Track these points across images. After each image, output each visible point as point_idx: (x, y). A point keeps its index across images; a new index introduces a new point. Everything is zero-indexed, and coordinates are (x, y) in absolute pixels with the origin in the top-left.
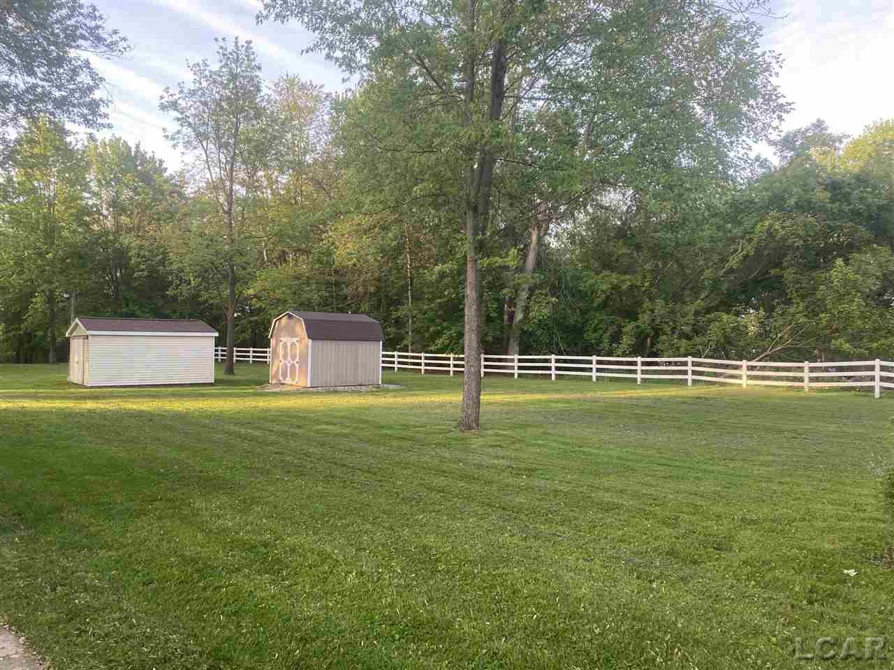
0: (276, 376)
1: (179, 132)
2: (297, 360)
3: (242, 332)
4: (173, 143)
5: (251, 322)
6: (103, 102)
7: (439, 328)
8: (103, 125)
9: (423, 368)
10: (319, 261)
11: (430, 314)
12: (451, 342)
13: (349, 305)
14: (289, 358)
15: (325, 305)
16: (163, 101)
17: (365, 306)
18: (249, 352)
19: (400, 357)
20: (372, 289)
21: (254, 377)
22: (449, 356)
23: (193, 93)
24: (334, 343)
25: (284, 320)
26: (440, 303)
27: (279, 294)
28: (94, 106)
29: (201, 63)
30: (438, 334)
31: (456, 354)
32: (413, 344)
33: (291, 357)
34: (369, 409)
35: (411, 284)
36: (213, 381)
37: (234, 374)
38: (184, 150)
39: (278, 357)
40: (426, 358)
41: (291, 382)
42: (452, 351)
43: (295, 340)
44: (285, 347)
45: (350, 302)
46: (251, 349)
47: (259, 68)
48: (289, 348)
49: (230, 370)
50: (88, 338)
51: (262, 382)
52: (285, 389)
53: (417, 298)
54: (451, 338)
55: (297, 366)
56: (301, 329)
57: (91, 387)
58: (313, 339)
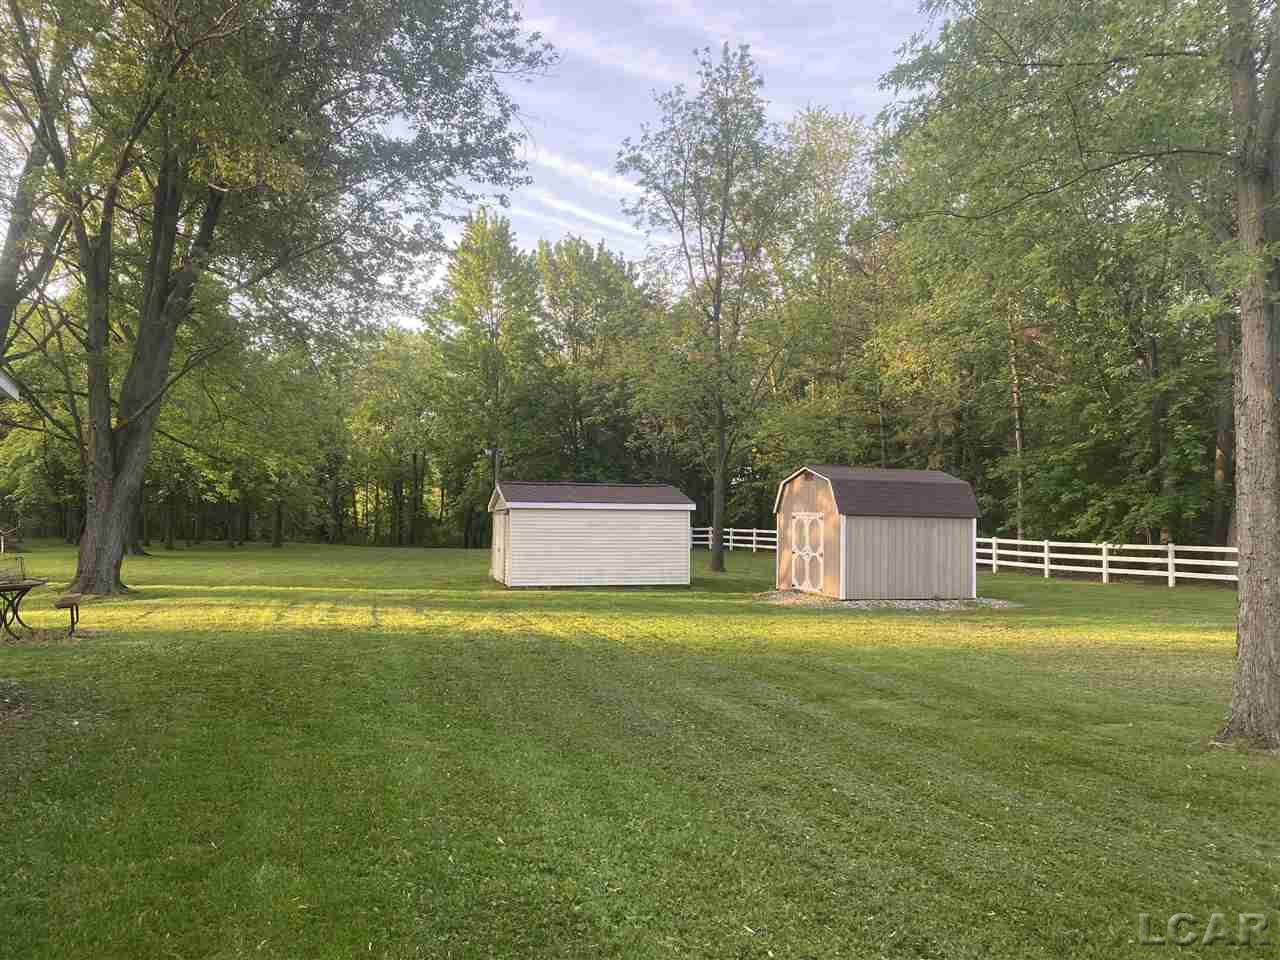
0: (786, 577)
1: (642, 201)
2: (821, 550)
3: (740, 505)
4: (634, 218)
5: (754, 489)
6: (515, 139)
7: (1079, 495)
8: (518, 181)
9: (1047, 567)
10: (857, 389)
11: (1058, 471)
12: (1104, 520)
13: (908, 459)
14: (807, 547)
15: (867, 458)
16: (622, 158)
17: (936, 460)
18: (751, 535)
19: (1001, 546)
20: (949, 431)
21: (755, 576)
22: (1100, 546)
23: (661, 138)
24: (885, 522)
25: (798, 483)
26: (1079, 450)
27: (794, 444)
28: (503, 150)
29: (674, 90)
30: (1079, 506)
31: (1115, 542)
32: (1025, 524)
33: (811, 544)
34: (964, 653)
35: (1021, 419)
36: (688, 582)
37: (724, 570)
38: (649, 227)
39: (790, 547)
40: (1053, 550)
41: (812, 590)
42: (1107, 537)
43: (817, 516)
44: (800, 526)
45: (909, 454)
46: (755, 531)
47: (760, 82)
48: (807, 529)
49: (719, 565)
50: (508, 513)
51: (766, 585)
52: (800, 600)
53: (1033, 441)
54: (1103, 513)
55: (821, 560)
56: (827, 498)
57: (512, 588)
58: (849, 515)
